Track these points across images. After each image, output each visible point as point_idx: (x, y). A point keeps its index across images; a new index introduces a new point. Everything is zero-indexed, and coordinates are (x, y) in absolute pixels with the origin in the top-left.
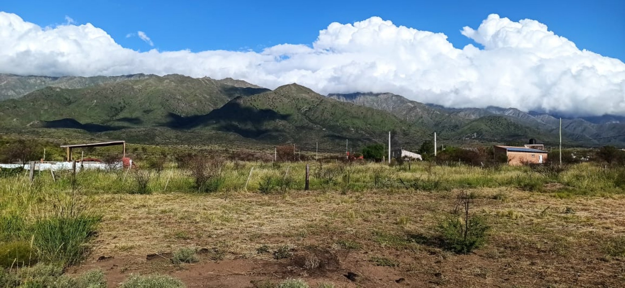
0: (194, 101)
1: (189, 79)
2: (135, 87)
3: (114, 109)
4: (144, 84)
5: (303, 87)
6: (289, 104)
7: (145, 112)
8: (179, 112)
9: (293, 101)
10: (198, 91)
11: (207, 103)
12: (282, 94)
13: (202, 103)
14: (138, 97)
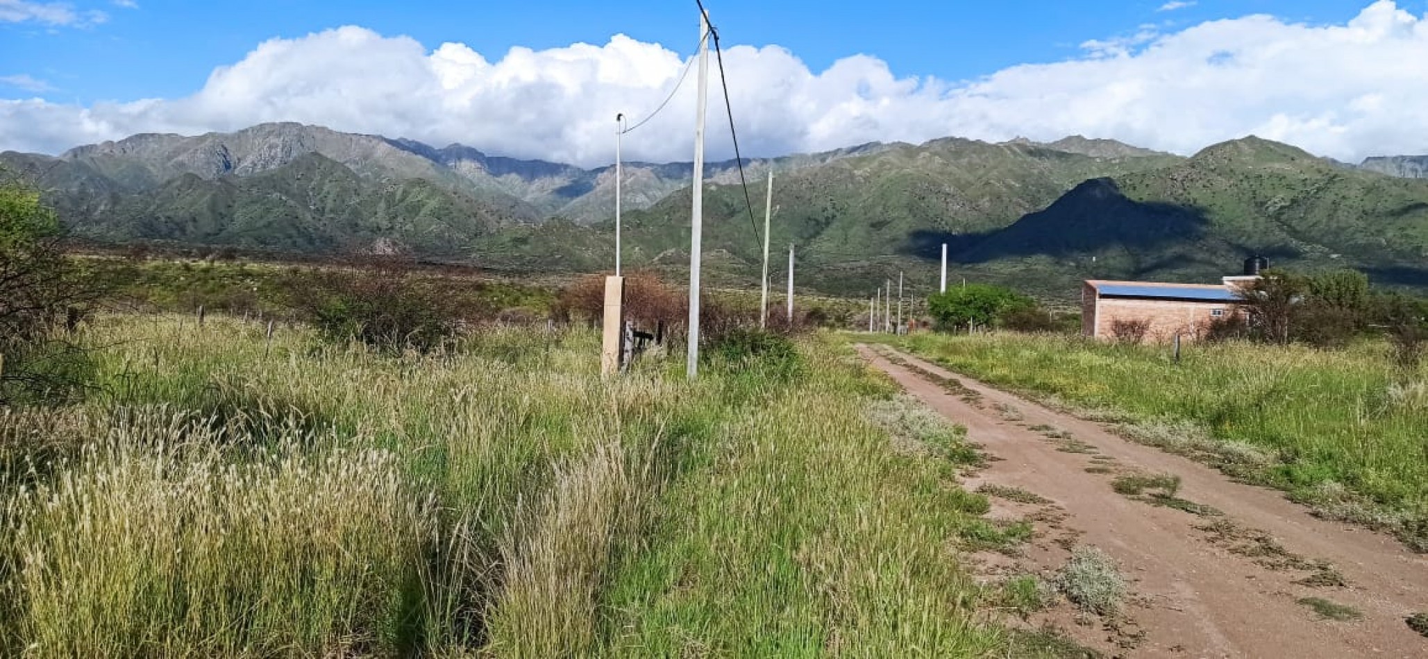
0: (983, 196)
1: (979, 147)
2: (856, 172)
3: (813, 222)
4: (876, 164)
5: (1277, 144)
6: (1229, 192)
7: (873, 225)
8: (947, 224)
9: (1245, 184)
10: (995, 172)
11: (1014, 200)
12: (1212, 167)
13: (1002, 201)
14: (861, 194)
